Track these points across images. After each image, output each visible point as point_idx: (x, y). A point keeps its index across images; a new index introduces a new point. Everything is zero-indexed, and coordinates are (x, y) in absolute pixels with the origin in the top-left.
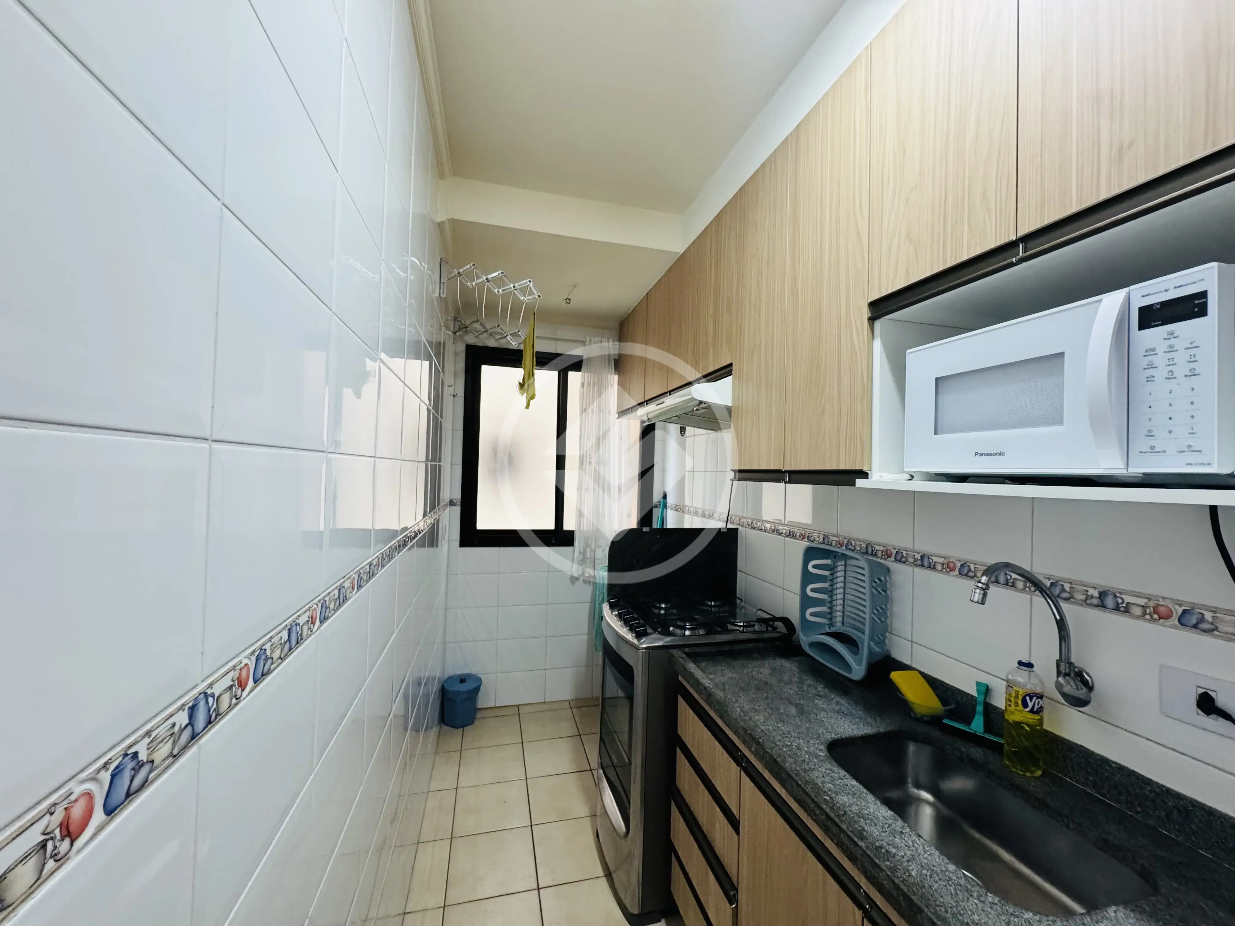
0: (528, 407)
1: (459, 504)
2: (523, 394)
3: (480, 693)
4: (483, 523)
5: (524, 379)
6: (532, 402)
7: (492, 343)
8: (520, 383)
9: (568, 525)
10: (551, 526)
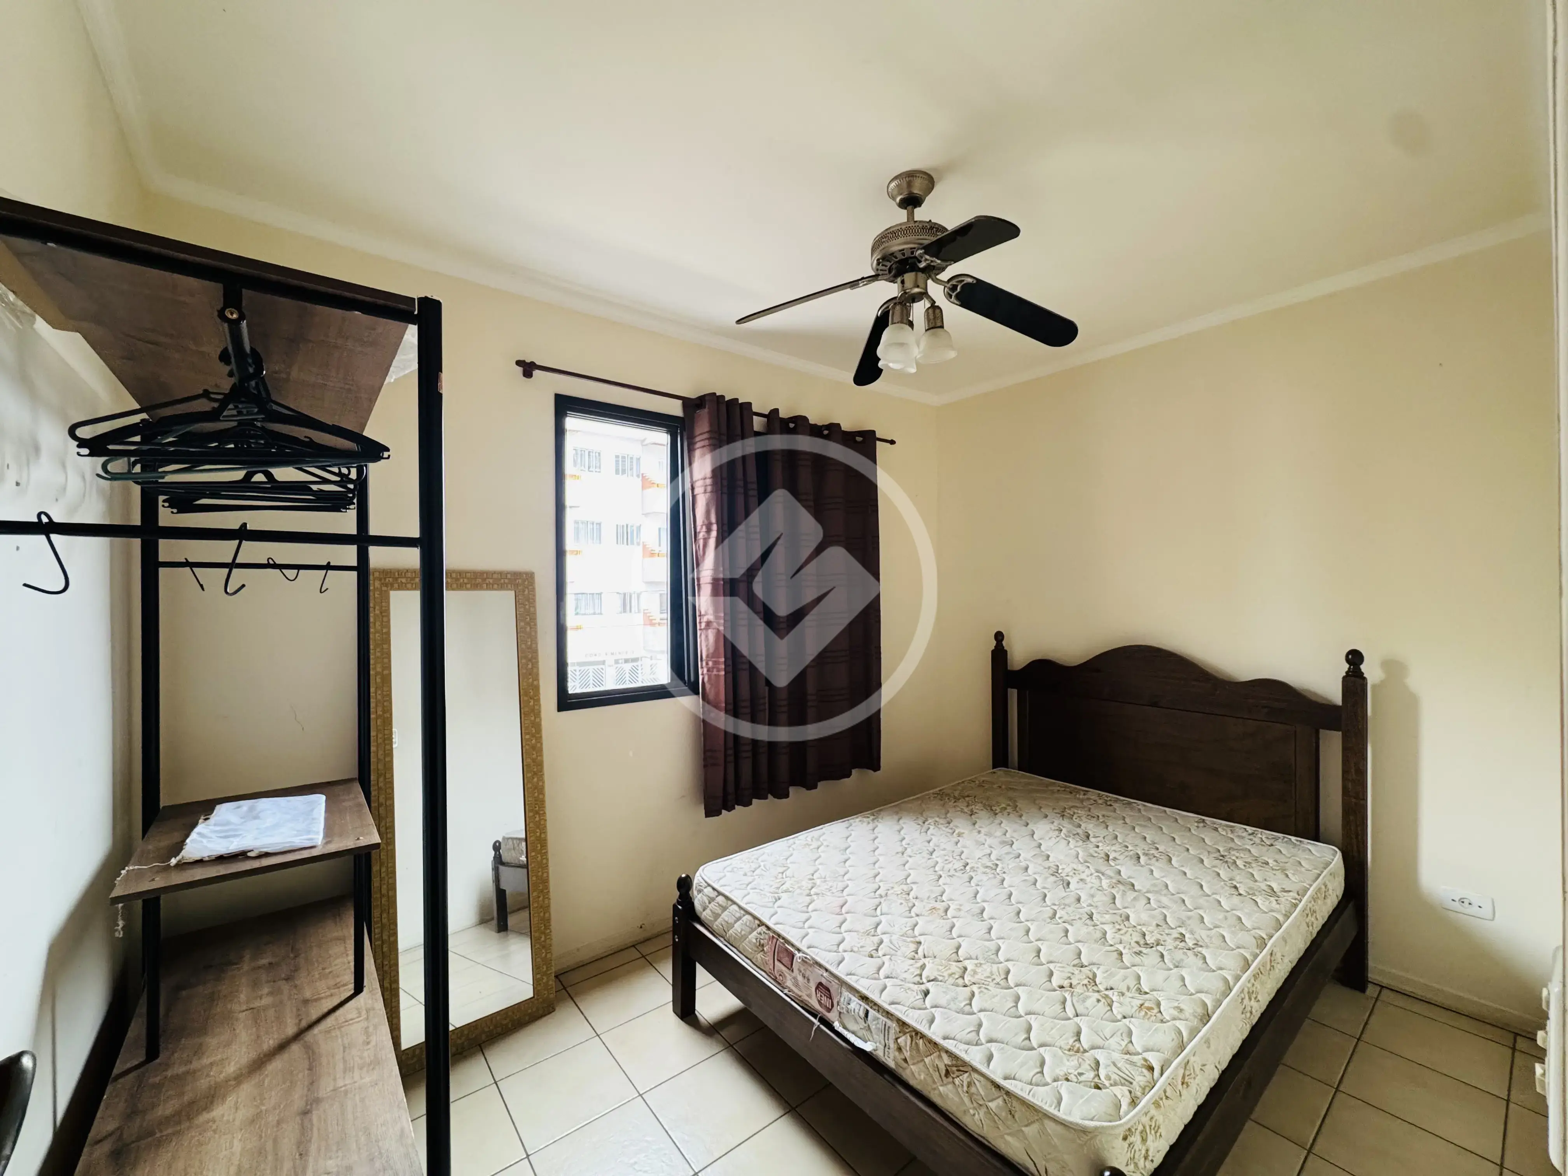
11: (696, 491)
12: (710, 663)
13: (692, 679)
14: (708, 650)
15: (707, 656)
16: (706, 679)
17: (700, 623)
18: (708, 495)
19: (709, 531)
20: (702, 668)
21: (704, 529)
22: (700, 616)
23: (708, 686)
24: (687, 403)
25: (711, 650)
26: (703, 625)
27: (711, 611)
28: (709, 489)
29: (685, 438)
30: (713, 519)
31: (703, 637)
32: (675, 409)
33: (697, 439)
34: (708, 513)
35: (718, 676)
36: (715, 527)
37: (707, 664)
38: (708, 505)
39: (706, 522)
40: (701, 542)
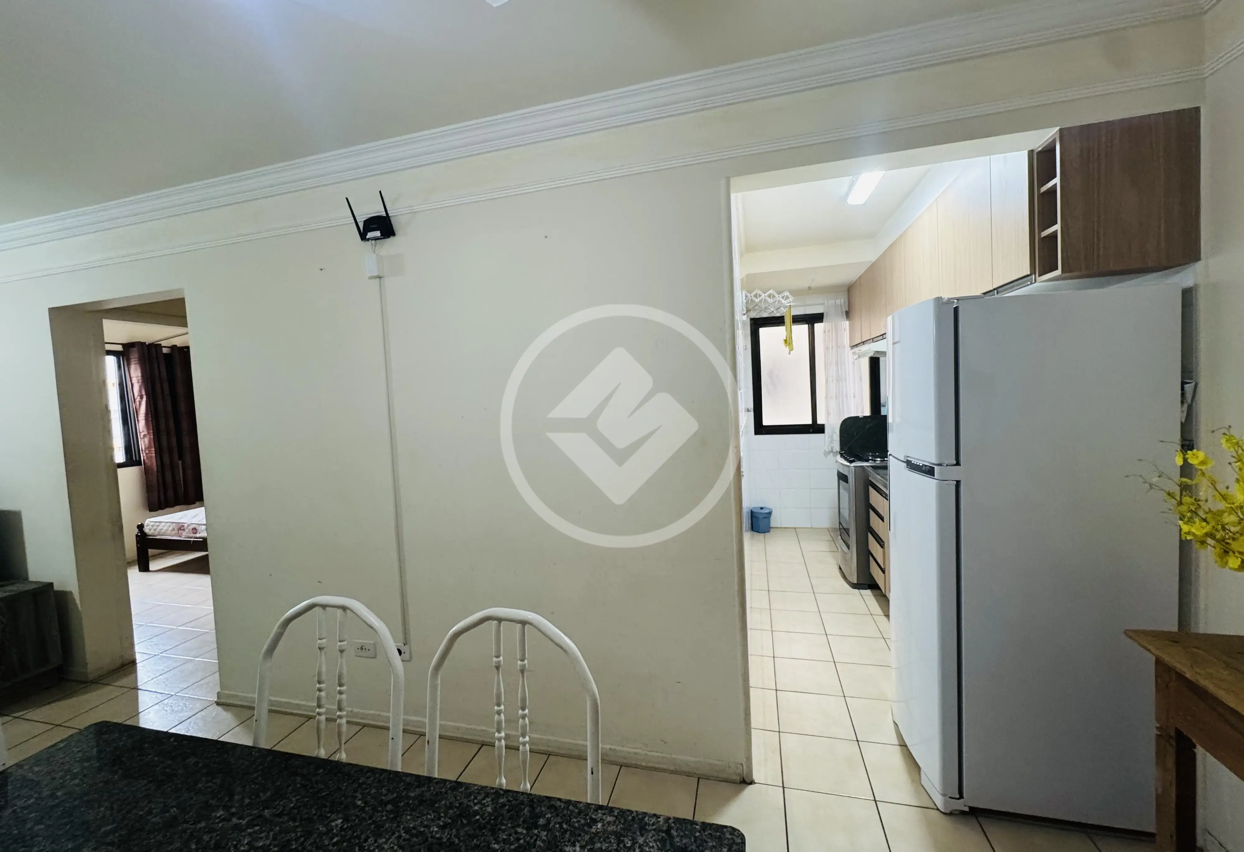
0: (789, 353)
1: (752, 411)
2: (786, 346)
3: (772, 516)
4: (766, 422)
5: (786, 338)
6: (791, 352)
7: (765, 315)
8: (784, 340)
9: (820, 421)
10: (810, 422)
11: (133, 382)
12: (147, 452)
13: (138, 459)
14: (145, 445)
15: (145, 448)
16: (145, 458)
17: (140, 435)
18: (140, 383)
19: (142, 397)
20: (143, 453)
21: (139, 397)
22: (140, 433)
23: (146, 461)
24: (124, 345)
25: (147, 446)
26: (142, 437)
27: (145, 430)
28: (140, 381)
29: (125, 358)
30: (144, 393)
31: (142, 441)
32: (119, 348)
33: (132, 360)
34: (140, 391)
35: (151, 457)
36: (145, 397)
37: (145, 451)
38: (140, 387)
39: (140, 394)
40: (138, 403)
